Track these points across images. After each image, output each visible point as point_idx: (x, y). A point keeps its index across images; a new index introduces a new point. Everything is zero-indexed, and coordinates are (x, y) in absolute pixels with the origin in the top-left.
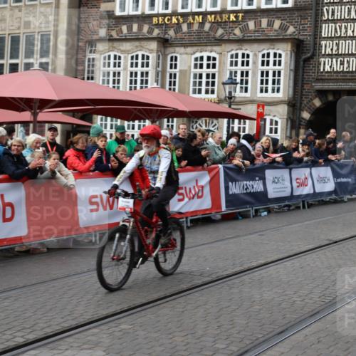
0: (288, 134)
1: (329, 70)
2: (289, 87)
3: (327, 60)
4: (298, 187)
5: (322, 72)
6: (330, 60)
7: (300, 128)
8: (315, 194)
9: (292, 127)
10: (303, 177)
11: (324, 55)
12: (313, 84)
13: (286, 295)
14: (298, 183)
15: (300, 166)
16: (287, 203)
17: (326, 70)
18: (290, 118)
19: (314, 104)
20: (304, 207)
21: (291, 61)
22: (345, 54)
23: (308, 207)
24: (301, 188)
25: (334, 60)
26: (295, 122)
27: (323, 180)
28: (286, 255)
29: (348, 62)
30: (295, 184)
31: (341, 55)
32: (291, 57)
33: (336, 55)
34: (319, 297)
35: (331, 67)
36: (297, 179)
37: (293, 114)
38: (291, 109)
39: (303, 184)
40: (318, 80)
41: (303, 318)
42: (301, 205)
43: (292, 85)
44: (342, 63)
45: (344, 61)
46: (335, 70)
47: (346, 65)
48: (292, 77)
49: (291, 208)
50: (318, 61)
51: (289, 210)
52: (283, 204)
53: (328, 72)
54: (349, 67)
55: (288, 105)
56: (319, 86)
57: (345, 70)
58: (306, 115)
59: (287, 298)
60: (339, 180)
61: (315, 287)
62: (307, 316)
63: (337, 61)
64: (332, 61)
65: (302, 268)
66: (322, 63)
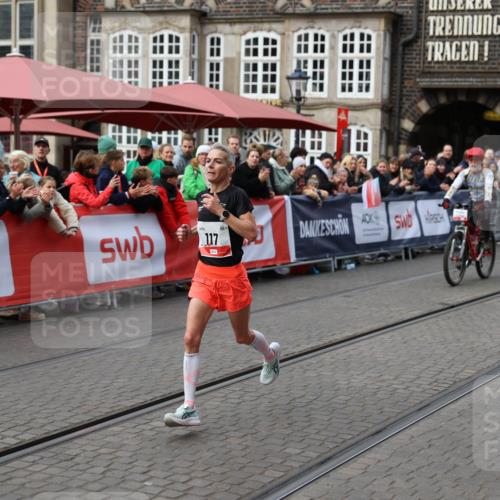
0: (383, 152)
1: (440, 59)
2: (383, 83)
3: (437, 43)
4: (398, 227)
5: (430, 63)
6: (441, 44)
7: (399, 143)
8: (423, 239)
9: (389, 142)
10: (405, 214)
11: (432, 37)
12: (418, 80)
13: (383, 381)
14: (397, 222)
15: (401, 198)
16: (382, 251)
17: (436, 59)
18: (385, 129)
19: (418, 109)
20: (407, 257)
21: (385, 45)
22: (462, 36)
23: (413, 257)
24: (402, 230)
25: (447, 44)
26: (393, 134)
27: (434, 219)
28: (383, 324)
29: (468, 47)
30: (394, 224)
31: (457, 37)
32: (385, 39)
33: (449, 37)
34: (430, 384)
35: (442, 54)
36: (397, 217)
37: (389, 124)
38: (387, 116)
39: (405, 224)
40: (424, 74)
41: (407, 412)
42: (403, 254)
43: (387, 80)
44: (459, 49)
45: (461, 46)
46: (449, 59)
47: (464, 52)
48: (387, 69)
49: (389, 258)
50: (425, 46)
51: (385, 261)
52: (377, 253)
53: (438, 62)
54: (468, 54)
55: (382, 109)
56: (425, 82)
57: (463, 59)
58: (408, 125)
59: (384, 384)
61: (424, 370)
63: (451, 46)
64: (444, 46)
65: (405, 343)
66: (431, 48)
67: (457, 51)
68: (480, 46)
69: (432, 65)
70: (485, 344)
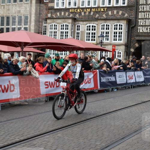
0: (125, 58)
1: (142, 32)
2: (125, 38)
4: (129, 79)
5: (139, 33)
6: (142, 28)
7: (130, 55)
8: (136, 82)
9: (127, 55)
10: (131, 75)
11: (139, 26)
12: (135, 37)
13: (124, 123)
14: (129, 78)
15: (130, 71)
16: (125, 86)
17: (140, 32)
18: (126, 51)
19: (135, 46)
20: (132, 88)
21: (126, 28)
23: (133, 88)
24: (130, 80)
25: (144, 28)
26: (128, 53)
27: (139, 77)
28: (125, 107)
30: (128, 78)
31: (147, 26)
32: (126, 26)
33: (144, 26)
34: (138, 125)
35: (142, 30)
36: (129, 76)
37: (127, 50)
38: (126, 47)
39: (131, 78)
40: (137, 36)
41: (131, 133)
42: (130, 87)
43: (126, 37)
44: (147, 29)
45: (148, 28)
46: (144, 32)
47: (149, 30)
49: (126, 88)
51: (125, 89)
52: (123, 86)
53: (141, 33)
55: (125, 46)
56: (137, 38)
57: (148, 32)
58: (132, 50)
59: (125, 124)
60: (146, 77)
61: (136, 120)
62: (133, 132)
63: (145, 28)
65: (131, 112)
66: (139, 29)
67: (146, 29)
69: (140, 33)
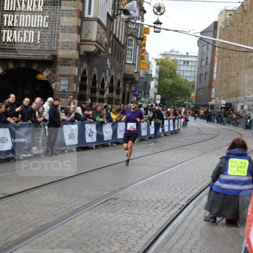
1: (10, 40)
3: (8, 31)
5: (4, 42)
6: (11, 31)
11: (6, 27)
17: (7, 41)
22: (24, 27)
25: (15, 32)
27: (2, 140)
29: (27, 34)
31: (21, 27)
35: (12, 38)
45: (23, 33)
46: (16, 41)
47: (25, 37)
50: (1, 32)
53: (9, 42)
54: (28, 38)
56: (1, 55)
57: (24, 41)
63: (17, 33)
64: (13, 33)
66: (4, 34)
67: (21, 36)
68: (35, 34)
69: (5, 44)
70: (27, 219)
